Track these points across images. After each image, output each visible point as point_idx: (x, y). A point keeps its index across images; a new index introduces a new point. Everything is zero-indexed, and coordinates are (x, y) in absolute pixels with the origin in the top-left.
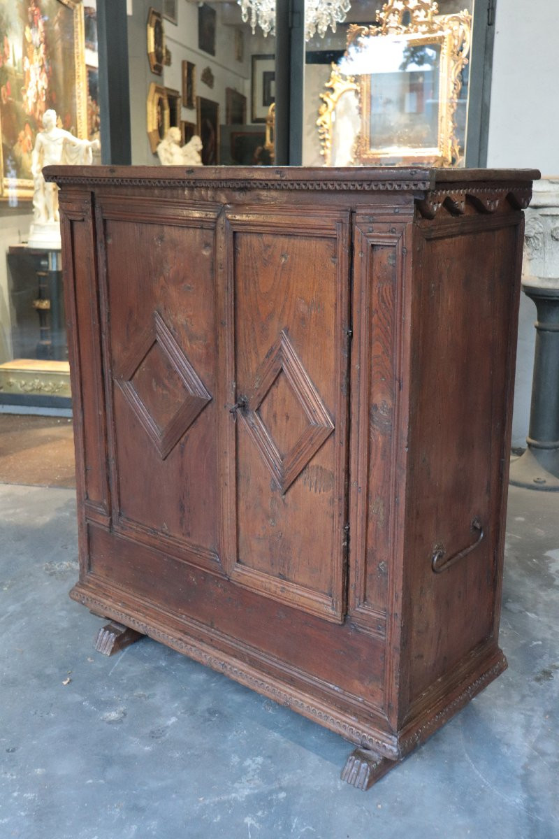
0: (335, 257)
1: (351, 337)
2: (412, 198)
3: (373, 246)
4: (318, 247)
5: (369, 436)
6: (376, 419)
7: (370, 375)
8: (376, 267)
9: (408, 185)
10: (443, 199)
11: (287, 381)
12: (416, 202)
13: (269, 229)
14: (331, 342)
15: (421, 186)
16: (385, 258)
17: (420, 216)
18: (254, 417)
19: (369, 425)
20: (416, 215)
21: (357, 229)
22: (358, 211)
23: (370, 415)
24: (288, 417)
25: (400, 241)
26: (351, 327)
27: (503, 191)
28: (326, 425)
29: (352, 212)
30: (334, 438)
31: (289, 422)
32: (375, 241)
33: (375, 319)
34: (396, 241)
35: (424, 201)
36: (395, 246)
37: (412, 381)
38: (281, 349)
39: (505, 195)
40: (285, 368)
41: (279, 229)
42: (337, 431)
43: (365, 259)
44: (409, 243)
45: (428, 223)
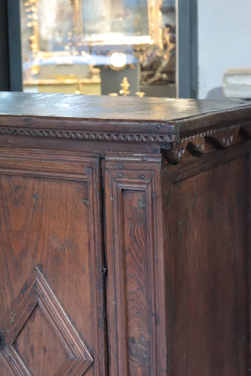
0: (86, 199)
1: (105, 275)
2: (159, 147)
3: (123, 190)
4: (70, 190)
5: (128, 369)
6: (134, 351)
7: (126, 311)
8: (127, 210)
9: (155, 138)
10: (185, 146)
11: (43, 315)
12: (163, 151)
13: (19, 171)
14: (85, 280)
16: (136, 201)
17: (166, 162)
18: (11, 351)
19: (128, 357)
20: (163, 162)
21: (107, 174)
22: (107, 158)
23: (128, 348)
24: (45, 350)
25: (150, 187)
26: (105, 265)
27: (236, 127)
28: (85, 359)
29: (101, 159)
30: (94, 370)
31: (47, 355)
32: (125, 186)
33: (128, 258)
34: (145, 186)
35: (170, 151)
36: (144, 191)
37: (167, 316)
38: (36, 285)
39: (237, 130)
40: (41, 303)
41: (29, 172)
42: (96, 364)
43: (116, 203)
44: (158, 189)
45: (174, 168)
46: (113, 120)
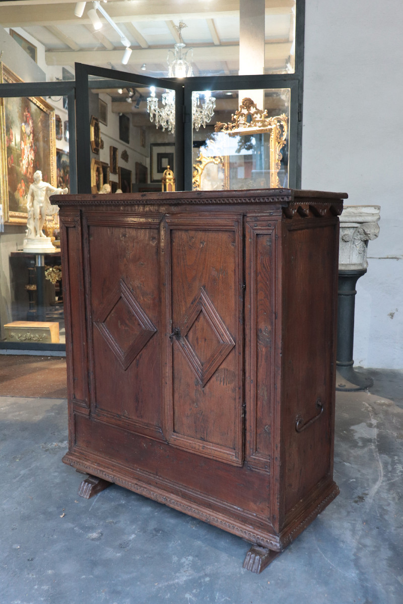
0: (234, 242)
1: (244, 289)
2: (280, 206)
3: (257, 234)
4: (224, 237)
5: (257, 349)
6: (261, 337)
7: (257, 311)
8: (259, 247)
9: (278, 199)
10: (297, 207)
11: (205, 317)
12: (283, 208)
13: (192, 227)
14: (232, 292)
15: (286, 199)
16: (265, 241)
17: (285, 217)
18: (184, 340)
19: (257, 342)
20: (283, 216)
21: (247, 225)
22: (248, 215)
23: (257, 335)
24: (205, 340)
25: (274, 231)
26: (244, 283)
27: (328, 205)
28: (230, 343)
29: (244, 216)
30: (235, 351)
31: (206, 342)
32: (258, 232)
33: (259, 278)
34: (271, 231)
35: (287, 208)
36: (270, 234)
37: (283, 313)
38: (201, 298)
39: (329, 207)
40: (203, 309)
41: (199, 227)
42: (237, 346)
43: (253, 243)
44: (279, 232)
45: (289, 221)
46: (252, 190)
